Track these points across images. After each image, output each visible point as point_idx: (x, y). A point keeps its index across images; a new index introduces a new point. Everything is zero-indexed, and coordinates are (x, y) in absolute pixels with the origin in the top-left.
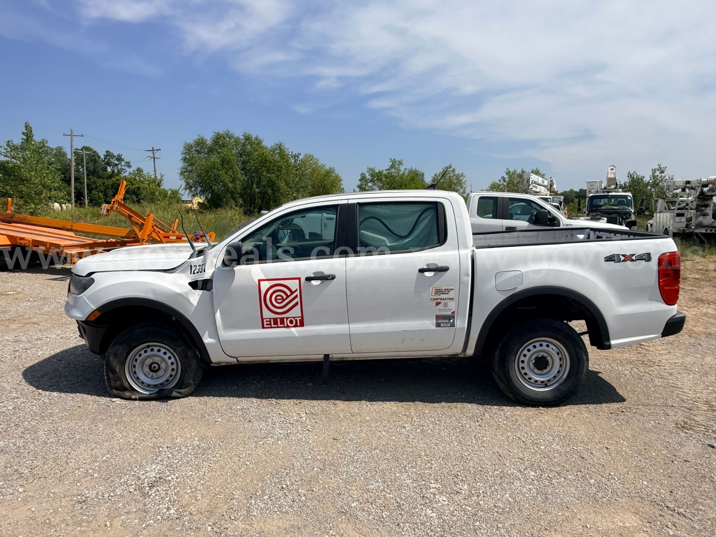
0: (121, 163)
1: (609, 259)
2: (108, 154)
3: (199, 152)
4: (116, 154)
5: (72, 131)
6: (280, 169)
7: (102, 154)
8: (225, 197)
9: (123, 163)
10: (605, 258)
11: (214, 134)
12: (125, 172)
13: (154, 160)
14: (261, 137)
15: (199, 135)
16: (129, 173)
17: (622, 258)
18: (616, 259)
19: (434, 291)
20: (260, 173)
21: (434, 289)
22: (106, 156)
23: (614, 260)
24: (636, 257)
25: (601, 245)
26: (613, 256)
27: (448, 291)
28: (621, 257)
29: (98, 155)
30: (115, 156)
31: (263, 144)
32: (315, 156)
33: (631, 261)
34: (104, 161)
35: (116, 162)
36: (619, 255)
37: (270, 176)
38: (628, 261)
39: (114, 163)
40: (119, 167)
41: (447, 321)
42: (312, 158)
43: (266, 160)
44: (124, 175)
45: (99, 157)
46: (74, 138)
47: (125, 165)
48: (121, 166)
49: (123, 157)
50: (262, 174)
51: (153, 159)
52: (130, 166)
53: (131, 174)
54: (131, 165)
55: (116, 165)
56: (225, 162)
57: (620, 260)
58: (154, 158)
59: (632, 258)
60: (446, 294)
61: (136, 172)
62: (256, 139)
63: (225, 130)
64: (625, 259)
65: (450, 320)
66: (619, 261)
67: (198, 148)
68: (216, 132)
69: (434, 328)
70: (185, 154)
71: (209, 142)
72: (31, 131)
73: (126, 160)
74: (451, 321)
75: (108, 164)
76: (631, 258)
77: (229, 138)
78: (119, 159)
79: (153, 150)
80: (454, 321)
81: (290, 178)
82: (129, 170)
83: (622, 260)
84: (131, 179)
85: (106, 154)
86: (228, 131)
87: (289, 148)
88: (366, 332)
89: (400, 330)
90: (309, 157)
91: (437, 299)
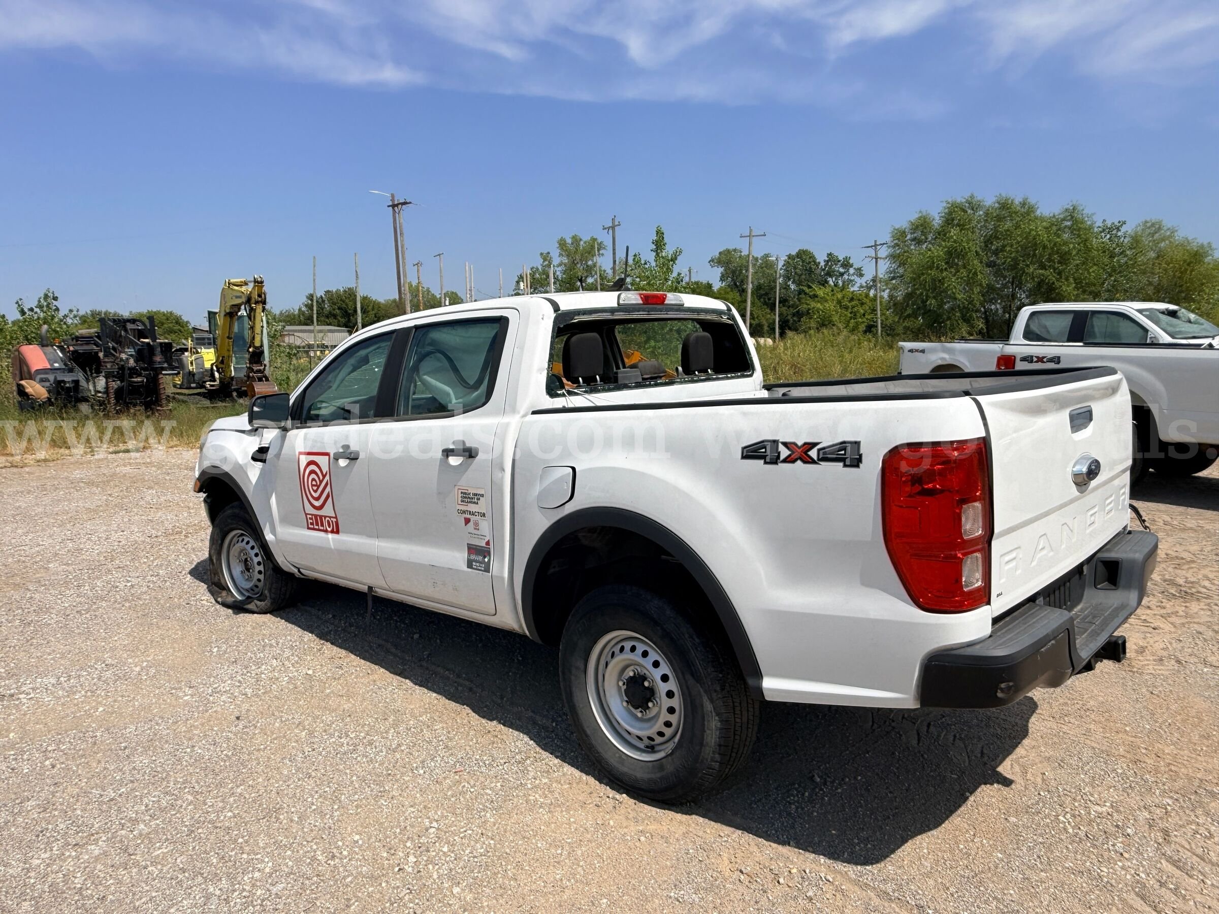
0: (848, 271)
1: (753, 452)
2: (831, 259)
3: (918, 242)
4: (841, 258)
5: (751, 230)
6: (1065, 258)
7: (821, 258)
8: (949, 318)
9: (852, 271)
10: (744, 448)
11: (945, 205)
12: (853, 286)
13: (876, 262)
14: (1032, 201)
15: (920, 212)
16: (859, 285)
17: (784, 452)
18: (768, 452)
19: (460, 495)
20: (1023, 269)
21: (460, 491)
22: (828, 261)
23: (763, 457)
24: (819, 450)
25: (744, 414)
26: (762, 444)
27: (479, 496)
28: (782, 448)
29: (814, 261)
30: (839, 261)
31: (1038, 213)
32: (1167, 223)
33: (805, 462)
34: (824, 270)
35: (842, 270)
36: (775, 442)
37: (1043, 275)
38: (799, 462)
39: (838, 271)
40: (846, 277)
41: (480, 558)
42: (1160, 229)
43: (1035, 244)
44: (852, 289)
45: (817, 264)
46: (754, 239)
47: (853, 275)
48: (848, 275)
49: (851, 261)
50: (1024, 272)
51: (874, 260)
52: (861, 275)
53: (863, 287)
54: (863, 272)
55: (842, 274)
56: (954, 256)
57: (778, 457)
58: (876, 259)
59: (810, 453)
60: (474, 503)
61: (871, 284)
62: (1023, 204)
63: (967, 195)
64: (789, 456)
65: (485, 557)
66: (775, 461)
67: (918, 234)
68: (950, 200)
69: (464, 567)
70: (894, 247)
71: (937, 221)
72: (663, 238)
73: (855, 266)
74: (486, 560)
75: (829, 274)
76: (806, 452)
77: (973, 210)
78: (846, 264)
79: (876, 245)
80: (489, 560)
81: (1089, 273)
82: (860, 281)
83: (782, 457)
84: (860, 295)
85: (827, 259)
86: (972, 197)
87: (1093, 214)
88: (398, 558)
89: (426, 563)
90: (1155, 228)
91: (464, 512)
